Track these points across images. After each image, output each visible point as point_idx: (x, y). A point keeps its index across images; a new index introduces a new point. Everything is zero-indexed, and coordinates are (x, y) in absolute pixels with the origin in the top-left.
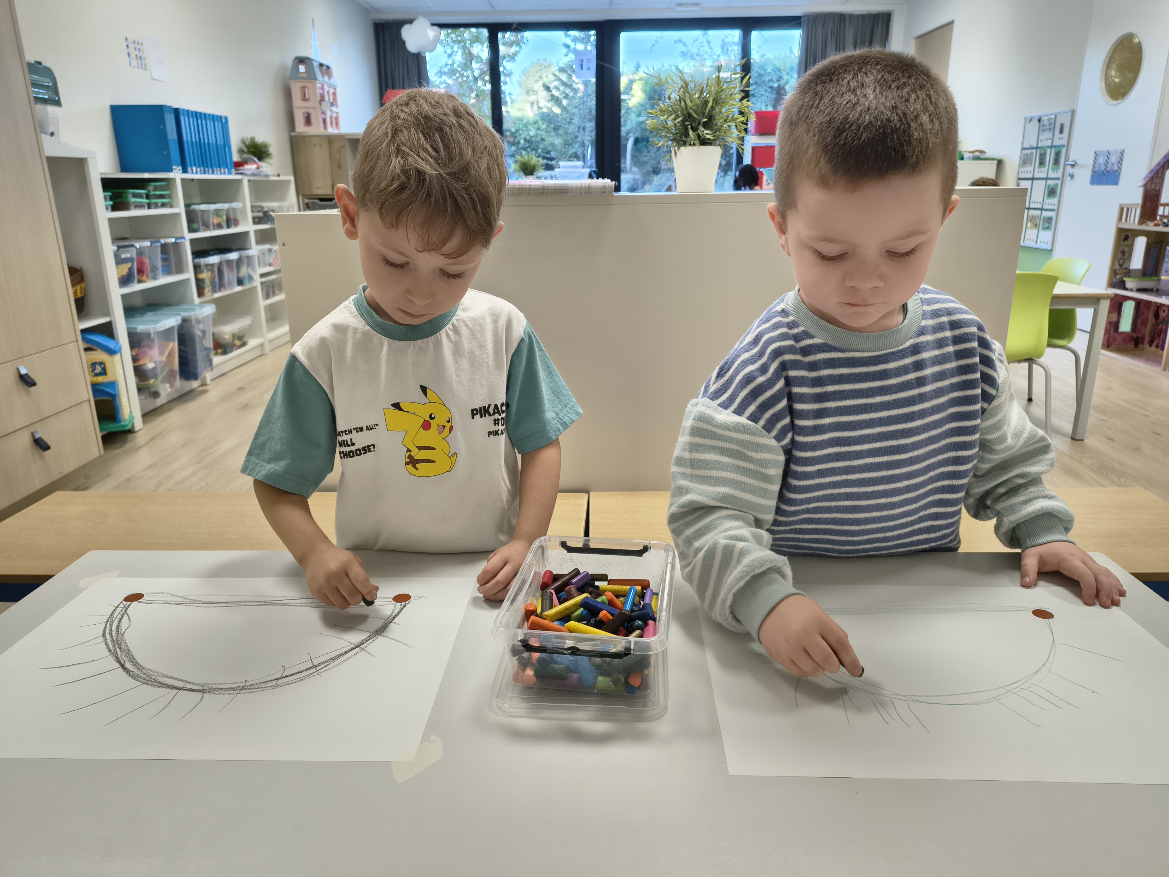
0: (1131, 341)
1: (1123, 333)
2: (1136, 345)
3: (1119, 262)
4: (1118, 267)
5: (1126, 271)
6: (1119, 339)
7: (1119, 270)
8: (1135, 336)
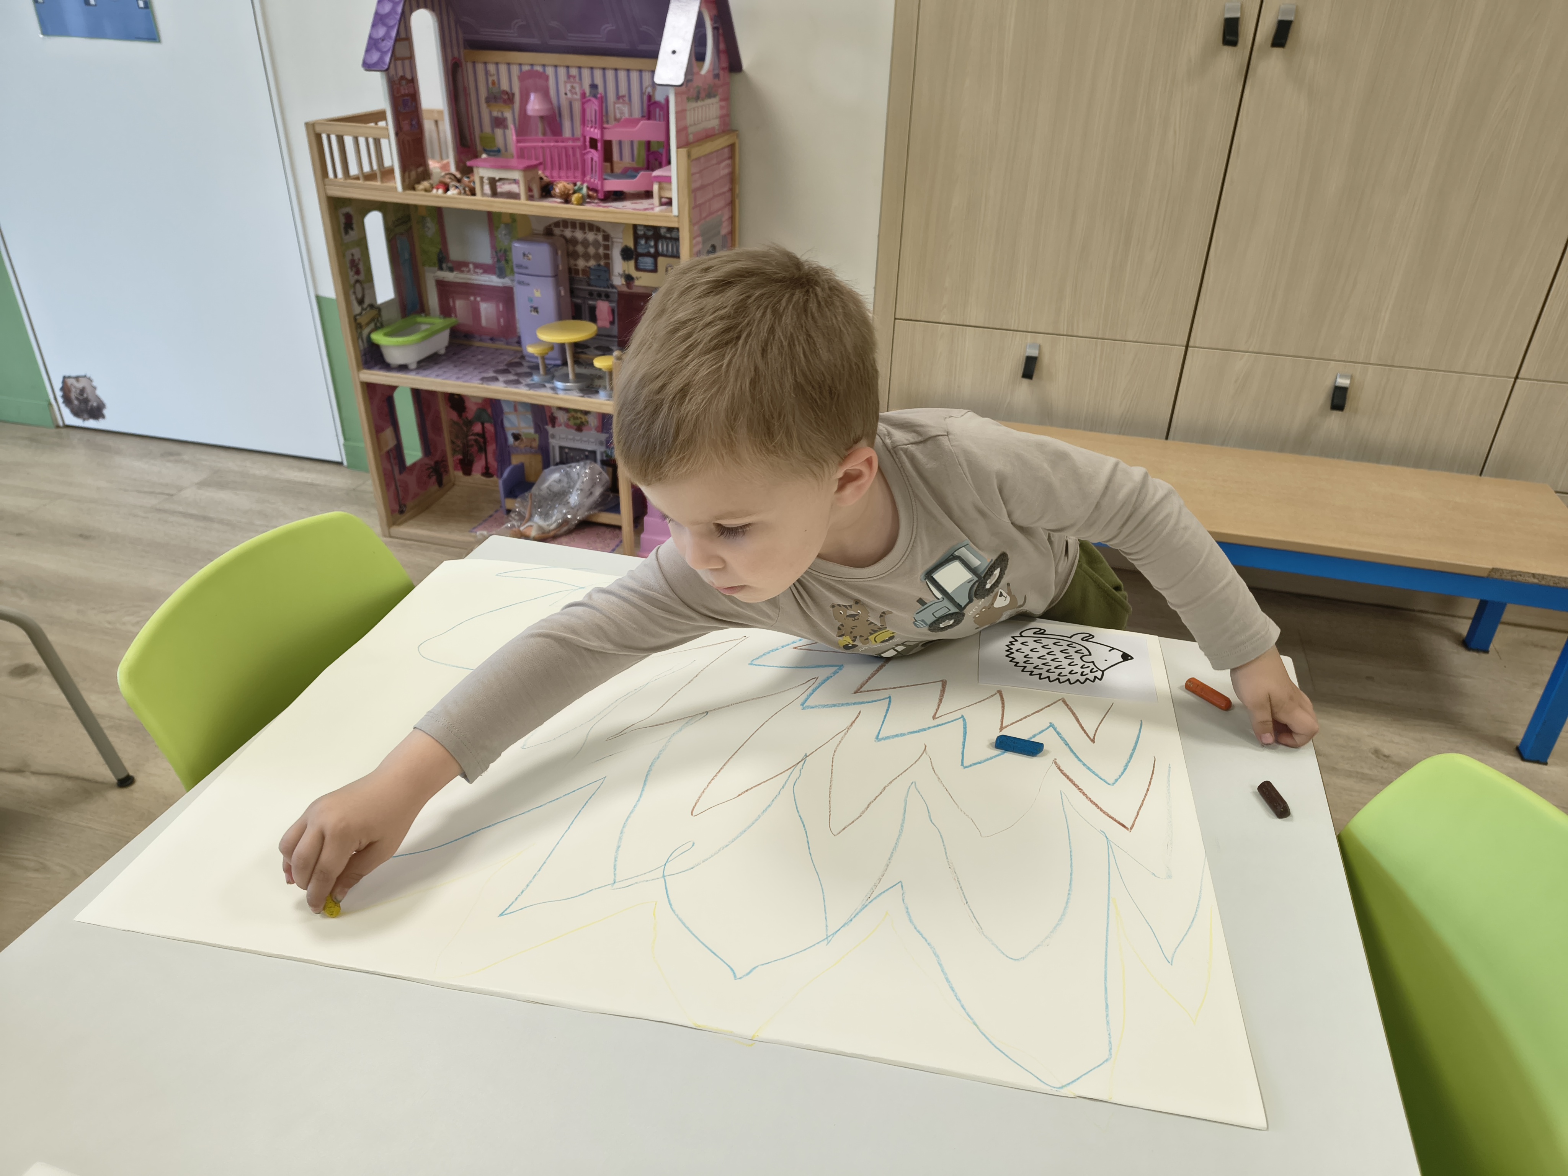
0: (429, 477)
1: (414, 465)
2: (440, 483)
3: (354, 293)
4: (357, 309)
5: (374, 313)
6: (411, 480)
7: (360, 314)
8: (432, 463)
